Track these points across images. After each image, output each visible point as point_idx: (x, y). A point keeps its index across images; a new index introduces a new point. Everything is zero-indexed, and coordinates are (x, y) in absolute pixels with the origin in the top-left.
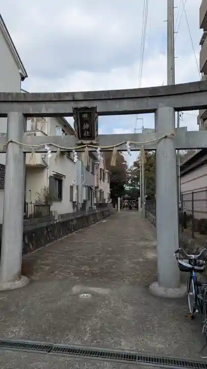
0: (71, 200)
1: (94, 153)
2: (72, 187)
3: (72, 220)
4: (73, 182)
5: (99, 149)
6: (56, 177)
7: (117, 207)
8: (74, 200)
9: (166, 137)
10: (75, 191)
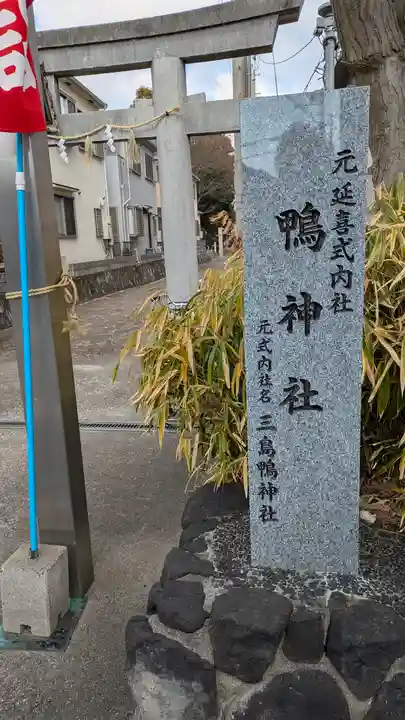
0: (100, 236)
1: (153, 141)
2: (98, 212)
3: (101, 274)
4: (99, 202)
5: (62, 141)
6: (59, 193)
7: (218, 249)
8: (106, 237)
9: (167, 114)
10: (106, 220)
